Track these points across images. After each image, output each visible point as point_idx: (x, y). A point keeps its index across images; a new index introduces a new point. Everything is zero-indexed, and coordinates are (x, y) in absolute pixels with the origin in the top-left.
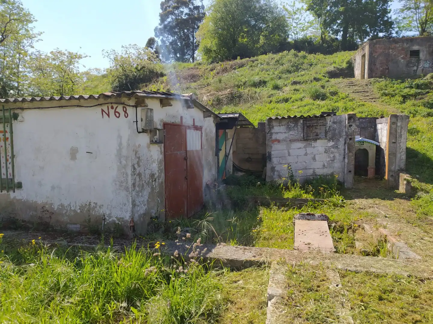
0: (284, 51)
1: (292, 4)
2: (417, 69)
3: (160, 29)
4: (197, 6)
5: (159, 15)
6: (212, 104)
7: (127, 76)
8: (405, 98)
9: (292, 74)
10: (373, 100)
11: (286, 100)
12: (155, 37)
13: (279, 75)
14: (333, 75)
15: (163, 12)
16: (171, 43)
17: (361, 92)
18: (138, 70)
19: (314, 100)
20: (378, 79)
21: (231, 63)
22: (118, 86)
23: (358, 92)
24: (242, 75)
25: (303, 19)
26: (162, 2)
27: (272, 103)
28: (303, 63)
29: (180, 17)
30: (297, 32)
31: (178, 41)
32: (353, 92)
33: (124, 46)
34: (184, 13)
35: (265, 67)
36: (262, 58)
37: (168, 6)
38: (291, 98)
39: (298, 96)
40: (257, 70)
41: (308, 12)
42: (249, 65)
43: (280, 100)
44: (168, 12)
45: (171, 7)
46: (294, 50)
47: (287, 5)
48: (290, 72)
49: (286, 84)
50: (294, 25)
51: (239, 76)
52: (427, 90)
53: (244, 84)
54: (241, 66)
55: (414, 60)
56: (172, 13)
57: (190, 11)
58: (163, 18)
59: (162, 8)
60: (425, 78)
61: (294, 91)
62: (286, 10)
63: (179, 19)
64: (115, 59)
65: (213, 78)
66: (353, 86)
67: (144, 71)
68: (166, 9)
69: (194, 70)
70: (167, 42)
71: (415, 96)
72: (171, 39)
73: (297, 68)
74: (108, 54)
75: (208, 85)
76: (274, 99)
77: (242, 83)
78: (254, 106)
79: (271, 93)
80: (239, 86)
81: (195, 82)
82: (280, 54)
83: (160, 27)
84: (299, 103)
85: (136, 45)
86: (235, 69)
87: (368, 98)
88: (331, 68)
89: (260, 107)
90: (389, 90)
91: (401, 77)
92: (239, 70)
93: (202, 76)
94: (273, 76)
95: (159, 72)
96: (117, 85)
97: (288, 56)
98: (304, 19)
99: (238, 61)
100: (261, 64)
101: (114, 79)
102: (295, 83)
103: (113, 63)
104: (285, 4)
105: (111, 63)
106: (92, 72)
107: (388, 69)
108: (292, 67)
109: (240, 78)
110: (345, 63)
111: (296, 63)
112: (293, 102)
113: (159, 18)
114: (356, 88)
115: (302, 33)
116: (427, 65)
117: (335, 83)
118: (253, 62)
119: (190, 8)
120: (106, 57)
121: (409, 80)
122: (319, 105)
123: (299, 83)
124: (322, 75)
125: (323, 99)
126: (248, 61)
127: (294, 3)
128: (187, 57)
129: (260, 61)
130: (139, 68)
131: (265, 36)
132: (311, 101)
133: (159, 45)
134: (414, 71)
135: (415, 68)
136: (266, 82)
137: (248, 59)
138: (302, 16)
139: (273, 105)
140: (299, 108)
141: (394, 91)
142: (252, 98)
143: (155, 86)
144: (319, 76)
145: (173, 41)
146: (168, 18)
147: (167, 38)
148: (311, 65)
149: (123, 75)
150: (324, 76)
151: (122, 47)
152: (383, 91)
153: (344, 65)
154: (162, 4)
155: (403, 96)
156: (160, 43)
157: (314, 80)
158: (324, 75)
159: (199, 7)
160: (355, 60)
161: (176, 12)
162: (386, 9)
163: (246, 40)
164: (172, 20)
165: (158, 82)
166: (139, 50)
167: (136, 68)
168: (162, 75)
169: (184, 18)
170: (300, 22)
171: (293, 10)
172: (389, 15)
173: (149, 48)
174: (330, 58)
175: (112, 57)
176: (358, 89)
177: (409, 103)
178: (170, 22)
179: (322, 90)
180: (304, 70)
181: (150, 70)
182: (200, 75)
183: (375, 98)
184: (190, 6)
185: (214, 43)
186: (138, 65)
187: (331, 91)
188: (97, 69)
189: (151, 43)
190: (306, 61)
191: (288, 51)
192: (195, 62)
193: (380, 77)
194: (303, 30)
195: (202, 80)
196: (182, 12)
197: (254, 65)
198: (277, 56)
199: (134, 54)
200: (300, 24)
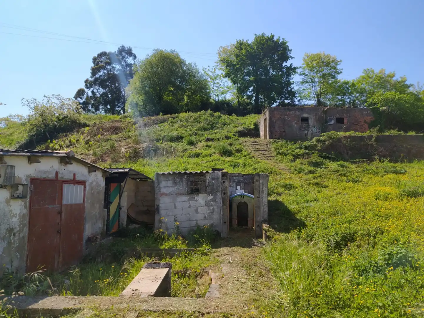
0: (202, 111)
1: (213, 71)
2: (308, 133)
3: (91, 81)
4: (129, 64)
5: (90, 68)
6: (129, 157)
7: (46, 125)
8: (296, 157)
9: (207, 131)
10: (270, 158)
11: (198, 155)
12: (85, 89)
13: (196, 131)
14: (242, 134)
15: (95, 66)
16: (101, 95)
17: (261, 151)
18: (60, 120)
19: (222, 156)
20: (276, 140)
21: (153, 118)
22: (35, 135)
23: (259, 151)
24: (162, 130)
25: (222, 84)
26: (94, 57)
27: (184, 158)
28: (218, 122)
29: (112, 72)
30: (218, 94)
31: (109, 94)
32: (255, 150)
33: (46, 95)
34: (116, 69)
35: (185, 124)
36: (183, 115)
37: (100, 61)
38: (202, 153)
39: (209, 152)
40: (177, 126)
41: (227, 79)
42: (170, 122)
43: (193, 155)
44: (100, 67)
45: (103, 62)
46: (211, 111)
47: (208, 71)
48: (205, 129)
49: (200, 140)
50: (215, 88)
51: (159, 131)
52: (313, 151)
53: (163, 138)
54: (163, 121)
55: (305, 125)
56: (104, 68)
57: (122, 67)
58: (94, 71)
59: (94, 62)
60: (312, 141)
61: (206, 147)
62: (208, 75)
63: (111, 74)
64: (36, 108)
65: (135, 132)
66: (256, 145)
67: (66, 121)
68: (98, 64)
69: (117, 123)
70: (97, 94)
71: (303, 155)
72: (102, 91)
73: (212, 126)
74: (28, 103)
75: (129, 137)
76: (186, 153)
77: (161, 138)
78: (167, 160)
79: (185, 148)
80: (158, 140)
81: (117, 134)
82: (199, 113)
83: (91, 79)
84: (208, 158)
85: (59, 95)
86: (156, 124)
87: (265, 156)
88: (241, 128)
89: (172, 161)
90: (284, 150)
91: (294, 140)
92: (160, 125)
93: (124, 129)
94: (190, 132)
95: (82, 122)
96: (34, 133)
97: (206, 115)
98: (224, 84)
99: (161, 116)
100: (181, 121)
101: (32, 127)
102: (208, 140)
103: (33, 111)
104: (207, 70)
105: (31, 111)
106: (12, 118)
107: (285, 132)
108: (208, 125)
109: (160, 133)
110: (252, 125)
111: (211, 122)
112: (203, 157)
113: (91, 71)
114: (258, 147)
115: (222, 95)
116: (315, 130)
117: (242, 142)
118: (174, 118)
119: (122, 65)
120: (26, 106)
121: (300, 142)
122: (224, 161)
123: (212, 140)
124: (232, 134)
125: (229, 156)
126: (169, 117)
127: (215, 70)
128: (117, 109)
129: (180, 118)
130: (61, 117)
131: (188, 96)
132: (219, 157)
133: (89, 96)
134: (305, 134)
135: (306, 132)
136: (183, 137)
137: (169, 115)
138: (222, 81)
139: (185, 159)
140: (207, 162)
141: (287, 151)
142: (167, 152)
143: (74, 136)
144: (230, 135)
145: (104, 93)
146: (100, 71)
147: (97, 90)
148: (225, 124)
149: (42, 124)
150: (234, 135)
151: (45, 96)
152: (278, 151)
153: (252, 127)
154: (95, 59)
155: (293, 155)
156: (90, 94)
157: (225, 137)
158: (234, 133)
159: (131, 64)
160: (260, 122)
161: (108, 67)
162: (289, 81)
163: (171, 98)
164: (103, 74)
165: (78, 132)
166: (63, 101)
167: (58, 118)
168: (85, 125)
169: (116, 73)
170: (221, 86)
171: (214, 75)
172: (292, 86)
173: (79, 99)
174: (242, 119)
175: (32, 106)
176: (260, 147)
177: (298, 161)
178: (101, 76)
179: (229, 148)
180: (218, 128)
181: (72, 120)
182: (123, 128)
183: (271, 157)
184: (122, 63)
185: (140, 98)
186: (60, 115)
187: (237, 148)
188: (18, 116)
189: (80, 93)
190: (220, 121)
191: (205, 111)
192: (126, 114)
193: (279, 139)
194: (222, 93)
195: (124, 132)
196: (114, 68)
197: (174, 121)
198: (195, 115)
199: (57, 104)
200: (220, 87)
